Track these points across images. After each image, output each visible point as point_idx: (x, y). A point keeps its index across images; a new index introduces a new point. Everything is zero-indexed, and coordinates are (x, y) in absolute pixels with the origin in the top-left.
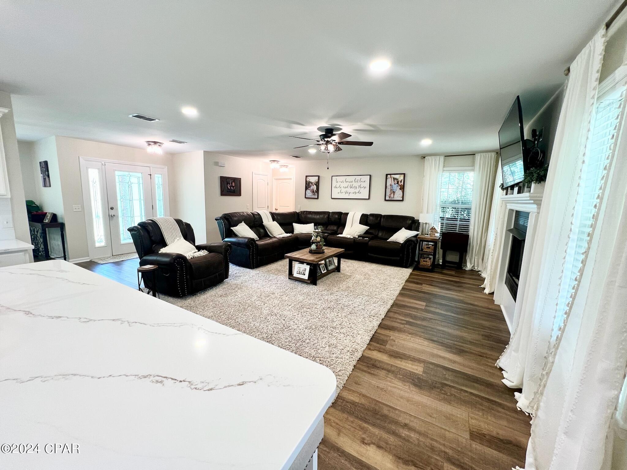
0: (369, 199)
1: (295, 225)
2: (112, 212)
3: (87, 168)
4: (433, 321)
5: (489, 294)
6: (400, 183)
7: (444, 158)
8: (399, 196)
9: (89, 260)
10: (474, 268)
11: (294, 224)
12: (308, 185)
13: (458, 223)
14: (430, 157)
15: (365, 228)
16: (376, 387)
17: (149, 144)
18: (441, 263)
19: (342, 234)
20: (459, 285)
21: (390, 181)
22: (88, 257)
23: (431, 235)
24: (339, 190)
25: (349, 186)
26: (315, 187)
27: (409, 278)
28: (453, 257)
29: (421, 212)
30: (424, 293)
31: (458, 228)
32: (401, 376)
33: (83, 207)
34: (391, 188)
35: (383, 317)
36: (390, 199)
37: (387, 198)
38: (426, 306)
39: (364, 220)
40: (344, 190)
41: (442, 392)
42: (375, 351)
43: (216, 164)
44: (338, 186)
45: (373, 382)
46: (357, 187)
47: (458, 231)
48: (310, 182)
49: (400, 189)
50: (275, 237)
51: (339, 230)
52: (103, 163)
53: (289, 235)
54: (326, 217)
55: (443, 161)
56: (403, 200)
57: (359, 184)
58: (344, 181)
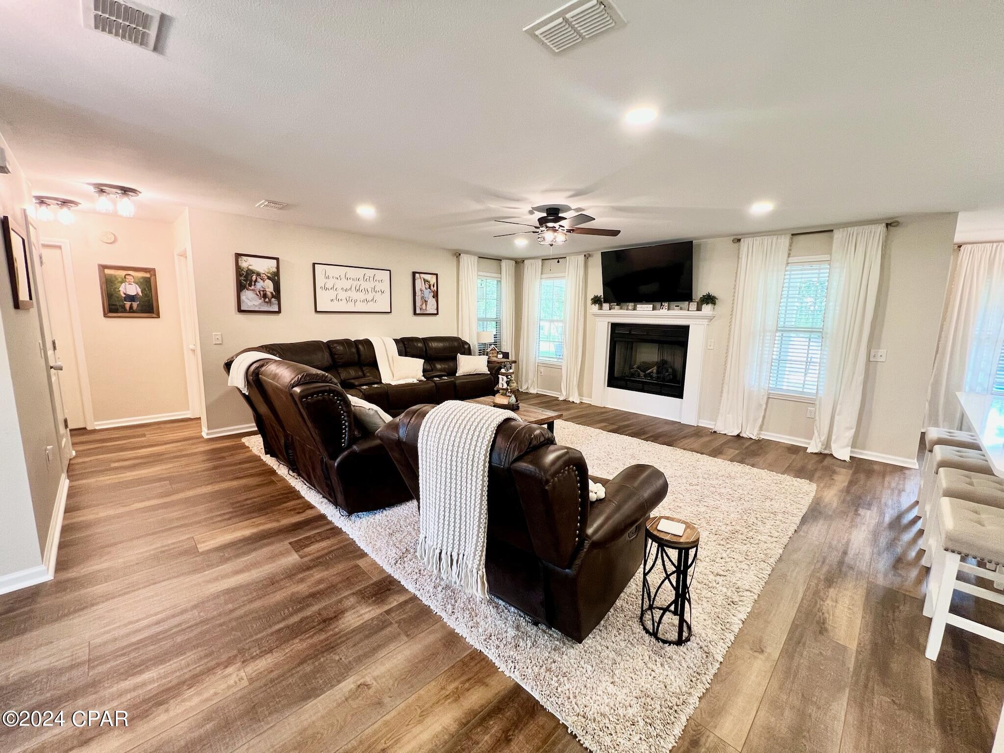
0: (391, 312)
6: (432, 287)
8: (433, 307)
12: (244, 278)
14: (465, 256)
24: (332, 294)
25: (353, 288)
26: (268, 283)
34: (422, 295)
36: (422, 312)
46: (370, 290)
48: (250, 272)
49: (433, 297)
56: (437, 314)
57: (372, 284)
58: (343, 276)
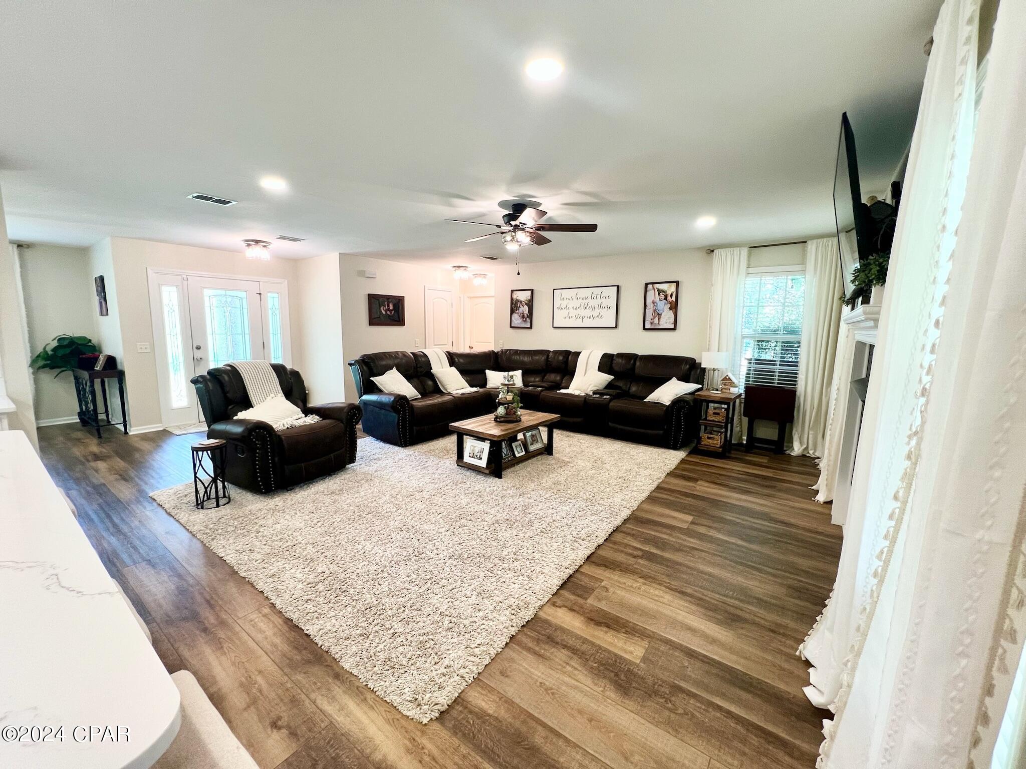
0: (616, 327)
1: (489, 373)
2: (198, 354)
3: (159, 286)
4: (696, 553)
5: (825, 503)
6: (669, 298)
7: (749, 250)
8: (668, 321)
9: (162, 429)
10: (808, 453)
11: (487, 371)
12: (514, 306)
13: (777, 368)
14: (722, 252)
15: (607, 378)
16: (538, 684)
17: (249, 245)
18: (745, 442)
19: (567, 388)
20: (768, 485)
21: (652, 296)
22: (159, 423)
23: (724, 390)
24: (564, 313)
25: (582, 306)
26: (526, 308)
27: (676, 468)
28: (767, 431)
29: (709, 350)
30: (695, 497)
31: (777, 378)
32: (595, 663)
33: (153, 346)
34: (655, 307)
35: (601, 541)
36: (653, 327)
37: (648, 326)
38: (692, 523)
39: (607, 363)
40: (573, 313)
41: (667, 705)
42: (564, 608)
43: (362, 274)
44: (563, 306)
45: (536, 672)
46: (596, 306)
47: (778, 383)
48: (517, 301)
49: (670, 309)
50: (449, 394)
51: (564, 381)
52: (185, 276)
53: (475, 389)
54: (543, 358)
55: (746, 257)
56: (675, 329)
57: (599, 301)
58: (574, 297)
